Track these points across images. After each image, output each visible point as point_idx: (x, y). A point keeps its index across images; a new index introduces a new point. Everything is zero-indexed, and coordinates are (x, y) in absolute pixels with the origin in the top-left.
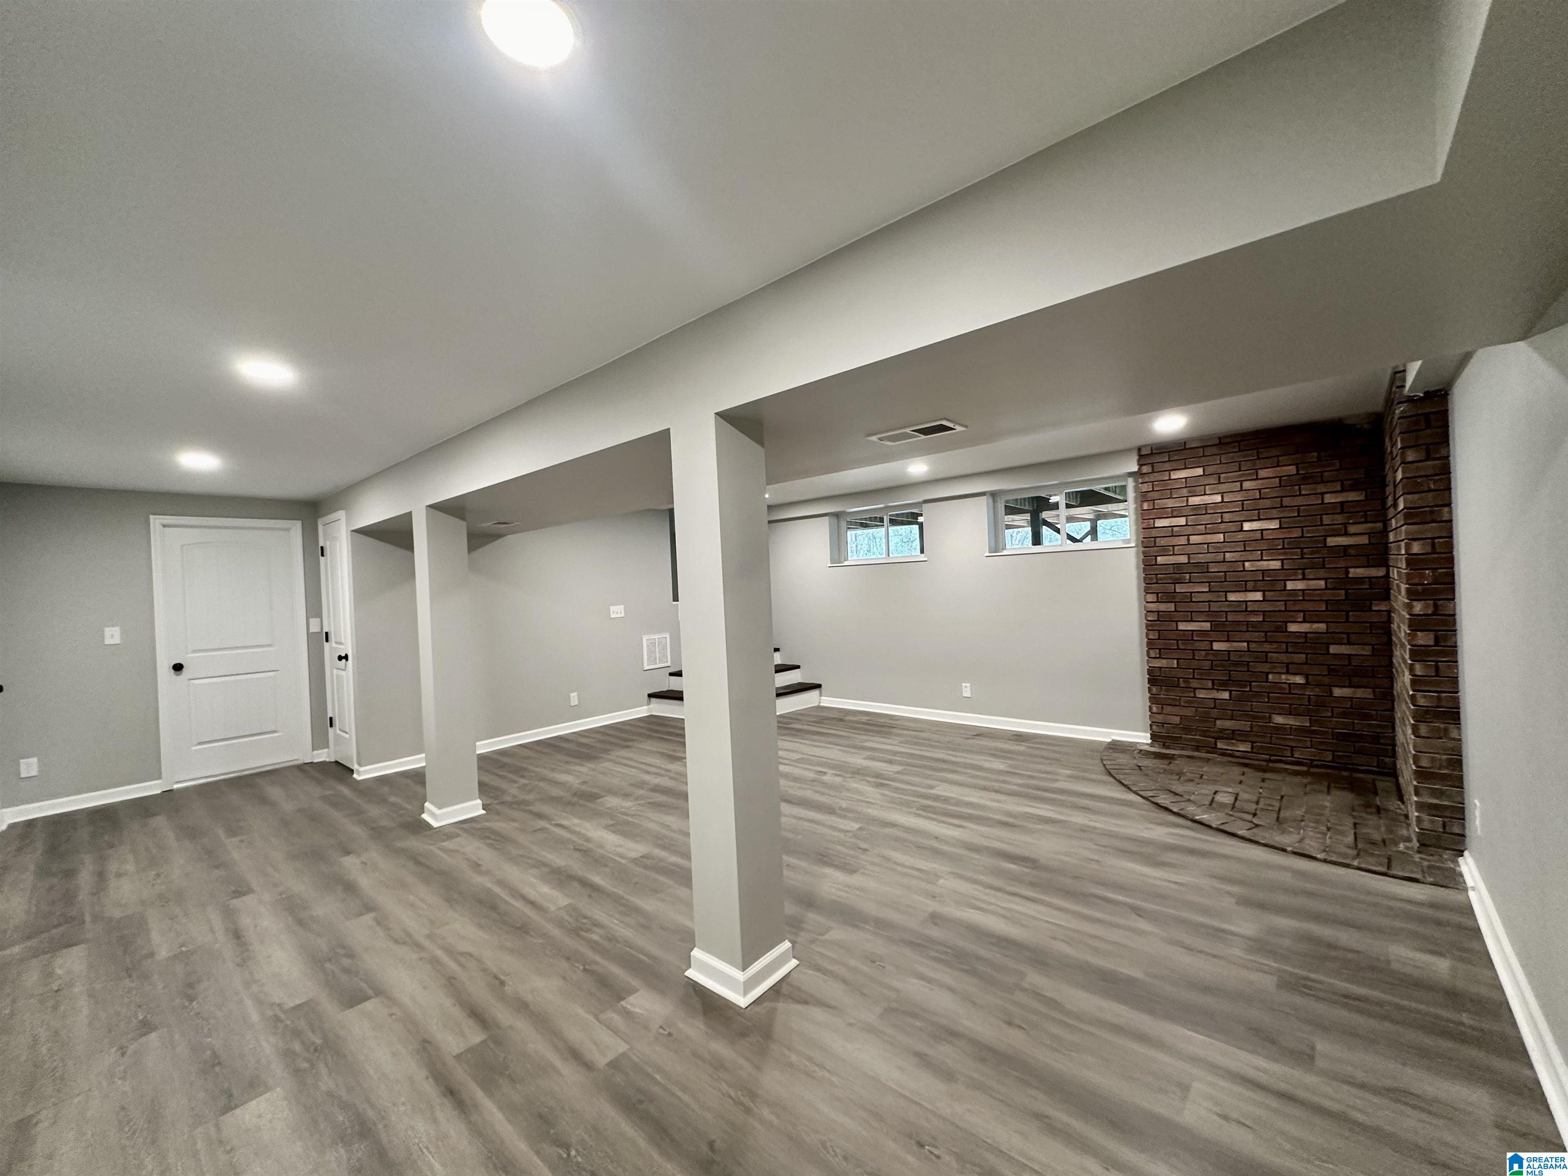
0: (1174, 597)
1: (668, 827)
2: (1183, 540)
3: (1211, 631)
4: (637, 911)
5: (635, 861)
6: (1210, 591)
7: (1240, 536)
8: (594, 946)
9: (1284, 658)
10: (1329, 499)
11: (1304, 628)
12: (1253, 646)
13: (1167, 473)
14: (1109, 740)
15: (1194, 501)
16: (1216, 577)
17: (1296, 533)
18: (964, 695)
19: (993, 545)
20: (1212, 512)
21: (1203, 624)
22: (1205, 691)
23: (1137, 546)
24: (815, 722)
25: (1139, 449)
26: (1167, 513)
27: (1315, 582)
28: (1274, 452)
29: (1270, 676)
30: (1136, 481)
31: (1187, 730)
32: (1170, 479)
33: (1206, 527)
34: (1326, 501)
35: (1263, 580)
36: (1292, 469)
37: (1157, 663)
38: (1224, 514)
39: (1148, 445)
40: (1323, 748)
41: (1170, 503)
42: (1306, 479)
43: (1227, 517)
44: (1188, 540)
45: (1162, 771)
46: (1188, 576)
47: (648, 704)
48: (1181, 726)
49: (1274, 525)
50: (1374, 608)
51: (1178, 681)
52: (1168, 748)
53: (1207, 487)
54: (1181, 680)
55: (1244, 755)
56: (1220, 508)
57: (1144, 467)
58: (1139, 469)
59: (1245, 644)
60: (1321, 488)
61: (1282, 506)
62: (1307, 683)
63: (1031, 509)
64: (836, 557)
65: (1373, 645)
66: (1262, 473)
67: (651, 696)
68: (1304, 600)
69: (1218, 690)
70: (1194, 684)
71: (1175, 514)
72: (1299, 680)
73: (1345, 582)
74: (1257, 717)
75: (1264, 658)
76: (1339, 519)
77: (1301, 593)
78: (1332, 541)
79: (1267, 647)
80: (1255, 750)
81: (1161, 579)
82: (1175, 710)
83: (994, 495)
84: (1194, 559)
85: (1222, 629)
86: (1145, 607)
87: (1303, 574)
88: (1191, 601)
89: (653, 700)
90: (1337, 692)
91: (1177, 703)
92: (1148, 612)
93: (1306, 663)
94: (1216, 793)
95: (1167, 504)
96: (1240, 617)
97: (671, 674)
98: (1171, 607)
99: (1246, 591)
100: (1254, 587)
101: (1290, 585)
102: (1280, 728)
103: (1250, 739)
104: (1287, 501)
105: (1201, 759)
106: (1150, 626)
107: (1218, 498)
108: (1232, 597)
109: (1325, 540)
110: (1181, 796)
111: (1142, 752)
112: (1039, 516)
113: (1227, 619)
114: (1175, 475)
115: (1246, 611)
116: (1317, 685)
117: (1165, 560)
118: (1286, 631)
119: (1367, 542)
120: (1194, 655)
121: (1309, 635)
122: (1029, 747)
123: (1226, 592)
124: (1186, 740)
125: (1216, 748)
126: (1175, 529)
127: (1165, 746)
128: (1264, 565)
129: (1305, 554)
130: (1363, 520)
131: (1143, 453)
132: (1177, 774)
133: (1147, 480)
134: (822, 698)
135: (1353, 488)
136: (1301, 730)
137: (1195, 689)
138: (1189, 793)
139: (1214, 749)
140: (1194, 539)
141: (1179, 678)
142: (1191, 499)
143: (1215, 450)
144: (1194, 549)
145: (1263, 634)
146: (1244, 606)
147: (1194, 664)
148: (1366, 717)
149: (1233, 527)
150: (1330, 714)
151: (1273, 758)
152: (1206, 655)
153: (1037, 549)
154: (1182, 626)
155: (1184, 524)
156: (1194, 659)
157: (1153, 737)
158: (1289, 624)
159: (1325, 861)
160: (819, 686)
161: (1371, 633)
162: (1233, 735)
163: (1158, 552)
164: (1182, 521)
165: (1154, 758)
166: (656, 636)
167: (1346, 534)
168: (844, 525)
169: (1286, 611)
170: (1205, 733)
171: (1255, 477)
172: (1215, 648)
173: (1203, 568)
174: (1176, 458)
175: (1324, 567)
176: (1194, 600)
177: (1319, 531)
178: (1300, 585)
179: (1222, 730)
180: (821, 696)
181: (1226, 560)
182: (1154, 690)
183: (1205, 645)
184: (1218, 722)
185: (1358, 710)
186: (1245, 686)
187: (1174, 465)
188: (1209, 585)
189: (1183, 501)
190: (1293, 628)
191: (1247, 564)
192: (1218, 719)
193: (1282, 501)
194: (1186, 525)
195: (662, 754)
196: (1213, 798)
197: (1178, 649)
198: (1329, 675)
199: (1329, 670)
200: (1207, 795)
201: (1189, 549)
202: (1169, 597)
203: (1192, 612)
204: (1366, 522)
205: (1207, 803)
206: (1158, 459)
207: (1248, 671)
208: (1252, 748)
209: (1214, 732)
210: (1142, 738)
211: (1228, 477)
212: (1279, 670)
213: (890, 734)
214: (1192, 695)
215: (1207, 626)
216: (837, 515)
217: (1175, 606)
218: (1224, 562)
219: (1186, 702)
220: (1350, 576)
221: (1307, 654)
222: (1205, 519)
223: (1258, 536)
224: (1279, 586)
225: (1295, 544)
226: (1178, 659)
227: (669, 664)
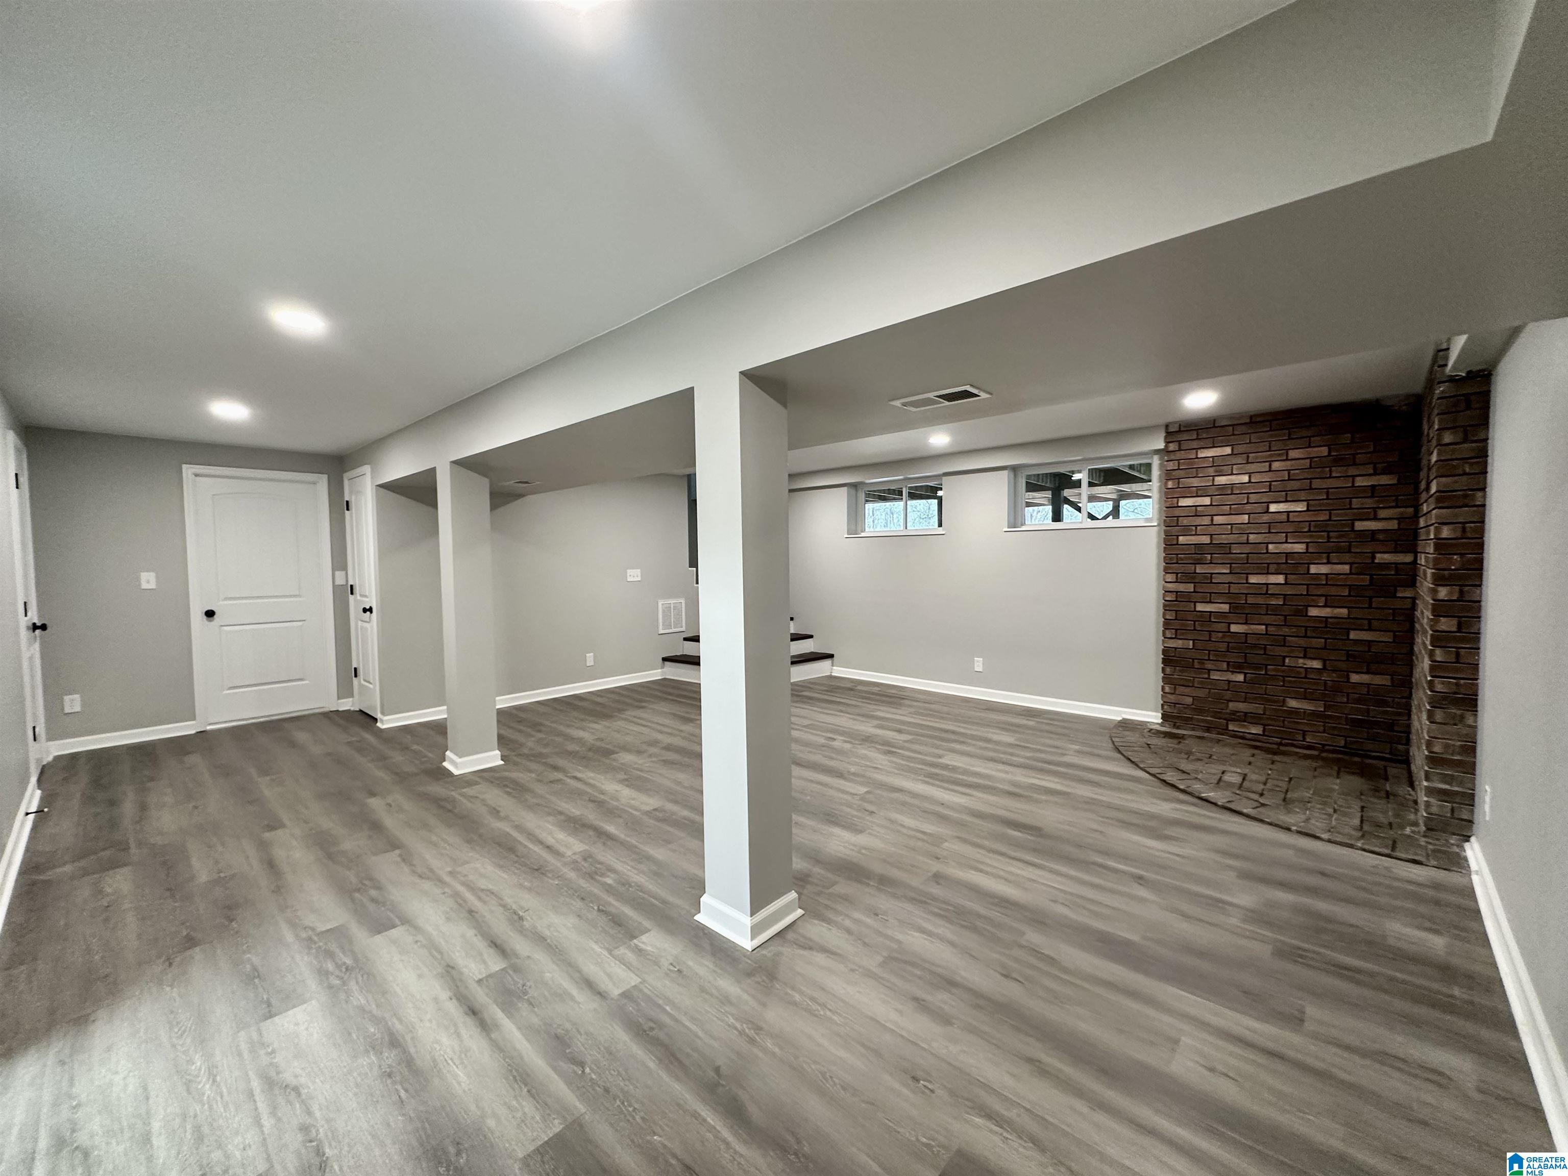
0: (1194, 578)
1: (679, 783)
2: (1206, 521)
3: (1230, 613)
4: (649, 858)
5: (647, 813)
6: (1231, 573)
7: (1266, 518)
8: (609, 889)
9: (1302, 642)
10: (1360, 482)
11: (1326, 612)
12: (1271, 629)
13: (1195, 451)
14: (1120, 719)
15: (1221, 480)
16: (1238, 559)
17: (1324, 517)
18: (976, 670)
19: (1012, 520)
20: (1238, 492)
21: (1222, 605)
22: (1219, 673)
23: (1159, 525)
24: (827, 691)
25: (1167, 426)
26: (1192, 492)
27: (1339, 566)
28: (1304, 433)
29: (1287, 660)
30: (1161, 459)
31: (1200, 711)
32: (1197, 458)
33: (1230, 508)
34: (1357, 485)
35: (1286, 563)
36: (1324, 451)
37: (1173, 644)
38: (1250, 495)
39: (1175, 423)
40: (1336, 733)
41: (1195, 482)
42: (1338, 461)
43: (1253, 498)
44: (1212, 520)
45: (1171, 749)
46: (1209, 557)
47: (662, 668)
48: (1193, 706)
49: (1301, 507)
50: (1399, 595)
51: (1193, 661)
52: (1178, 728)
53: (1234, 466)
54: (1196, 661)
55: (1255, 738)
56: (1246, 488)
57: (1171, 445)
58: (1166, 446)
59: (1264, 627)
60: (1352, 471)
61: (1311, 489)
62: (1324, 668)
63: (1052, 486)
64: (853, 527)
65: (1394, 632)
66: (1293, 454)
67: (665, 659)
68: (1326, 584)
69: (1233, 672)
70: (1209, 665)
71: (1200, 493)
72: (1317, 664)
73: (1368, 567)
74: (1269, 700)
75: (1283, 642)
76: (1369, 503)
77: (1324, 577)
78: (1359, 525)
79: (1286, 631)
80: (1266, 733)
81: (1182, 559)
82: (1187, 690)
83: (1014, 469)
84: (1216, 539)
85: (1241, 610)
86: (1164, 587)
87: (1328, 558)
88: (1211, 583)
89: (667, 663)
90: (1355, 678)
91: (1191, 685)
92: (1166, 591)
93: (1325, 648)
94: (1223, 773)
95: (1192, 483)
96: (1260, 600)
97: (685, 639)
98: (1190, 587)
99: (1268, 573)
100: (1276, 570)
101: (1313, 569)
102: (1295, 712)
103: (1262, 722)
104: (1316, 484)
105: (1211, 740)
106: (1167, 607)
107: (1245, 479)
108: (1253, 579)
109: (1353, 525)
110: (1188, 774)
111: (1153, 731)
112: (1060, 494)
113: (1246, 601)
114: (1202, 454)
115: (1267, 593)
116: (1334, 671)
117: (1187, 540)
118: (1307, 616)
119: (1396, 527)
120: (1210, 637)
121: (1330, 620)
122: (1038, 722)
123: (1247, 574)
124: (1198, 720)
125: (1227, 729)
126: (1199, 508)
127: (1175, 726)
128: (1288, 548)
129: (1331, 537)
130: (1394, 504)
131: (1171, 429)
132: (1186, 754)
133: (1173, 457)
134: (834, 668)
135: (1385, 472)
136: (1314, 714)
137: (1209, 670)
138: (1196, 771)
139: (1225, 731)
140: (1218, 519)
141: (1193, 659)
142: (1217, 479)
143: (1243, 429)
144: (1217, 530)
145: (1282, 618)
146: (1265, 589)
147: (1211, 646)
148: (1384, 703)
149: (1260, 508)
150: (1345, 700)
151: (1284, 741)
152: (1223, 637)
153: (1057, 525)
154: (1200, 607)
155: (1209, 504)
156: (1210, 640)
157: (1164, 717)
158: (1309, 608)
159: (1329, 841)
160: (831, 656)
161: (1393, 620)
162: (1245, 718)
163: (1178, 532)
164: (1207, 501)
165: (1164, 737)
166: (672, 601)
167: (1375, 518)
168: (862, 496)
169: (1308, 595)
170: (1216, 715)
171: (1285, 458)
172: (1232, 630)
173: (1225, 548)
174: (1204, 436)
175: (1350, 552)
176: (1214, 581)
177: (1346, 515)
178: (1324, 569)
179: (1234, 713)
180: (833, 666)
181: (1250, 542)
182: (1168, 670)
183: (1222, 627)
184: (1231, 704)
185: (1374, 696)
186: (1260, 669)
187: (1202, 444)
188: (1231, 567)
189: (1208, 481)
190: (1313, 612)
191: (1271, 546)
192: (1232, 701)
193: (1311, 482)
194: (1211, 505)
195: (674, 715)
196: (1221, 777)
197: (1195, 630)
198: (1347, 660)
199: (1348, 655)
200: (1214, 774)
201: (1212, 530)
202: (1189, 577)
203: (1210, 593)
204: (1397, 507)
205: (1216, 782)
206: (1185, 436)
207: (1265, 654)
208: (1264, 731)
209: (1227, 713)
210: (1153, 717)
211: (1257, 458)
212: (1297, 654)
213: (901, 705)
214: (1206, 676)
215: (1225, 608)
216: (854, 486)
217: (1195, 586)
218: (1248, 543)
219: (1201, 683)
220: (1376, 561)
221: (1326, 639)
222: (1232, 499)
223: (1284, 517)
224: (1302, 570)
225: (1322, 527)
226: (1194, 640)
227: (683, 629)
